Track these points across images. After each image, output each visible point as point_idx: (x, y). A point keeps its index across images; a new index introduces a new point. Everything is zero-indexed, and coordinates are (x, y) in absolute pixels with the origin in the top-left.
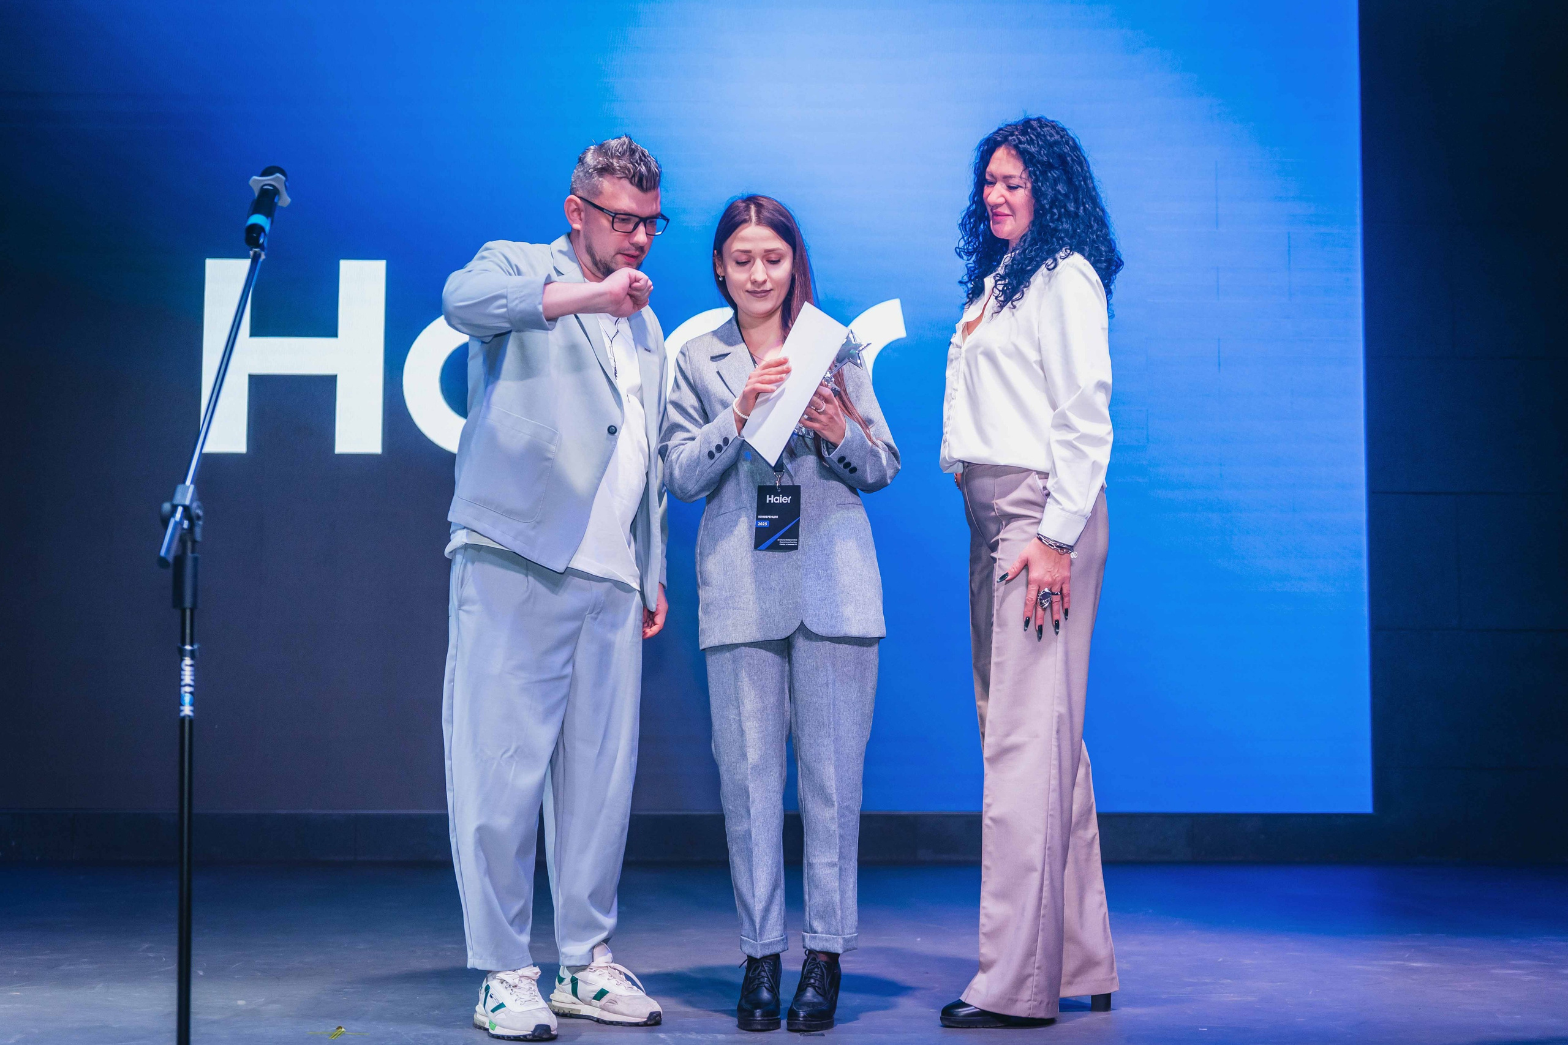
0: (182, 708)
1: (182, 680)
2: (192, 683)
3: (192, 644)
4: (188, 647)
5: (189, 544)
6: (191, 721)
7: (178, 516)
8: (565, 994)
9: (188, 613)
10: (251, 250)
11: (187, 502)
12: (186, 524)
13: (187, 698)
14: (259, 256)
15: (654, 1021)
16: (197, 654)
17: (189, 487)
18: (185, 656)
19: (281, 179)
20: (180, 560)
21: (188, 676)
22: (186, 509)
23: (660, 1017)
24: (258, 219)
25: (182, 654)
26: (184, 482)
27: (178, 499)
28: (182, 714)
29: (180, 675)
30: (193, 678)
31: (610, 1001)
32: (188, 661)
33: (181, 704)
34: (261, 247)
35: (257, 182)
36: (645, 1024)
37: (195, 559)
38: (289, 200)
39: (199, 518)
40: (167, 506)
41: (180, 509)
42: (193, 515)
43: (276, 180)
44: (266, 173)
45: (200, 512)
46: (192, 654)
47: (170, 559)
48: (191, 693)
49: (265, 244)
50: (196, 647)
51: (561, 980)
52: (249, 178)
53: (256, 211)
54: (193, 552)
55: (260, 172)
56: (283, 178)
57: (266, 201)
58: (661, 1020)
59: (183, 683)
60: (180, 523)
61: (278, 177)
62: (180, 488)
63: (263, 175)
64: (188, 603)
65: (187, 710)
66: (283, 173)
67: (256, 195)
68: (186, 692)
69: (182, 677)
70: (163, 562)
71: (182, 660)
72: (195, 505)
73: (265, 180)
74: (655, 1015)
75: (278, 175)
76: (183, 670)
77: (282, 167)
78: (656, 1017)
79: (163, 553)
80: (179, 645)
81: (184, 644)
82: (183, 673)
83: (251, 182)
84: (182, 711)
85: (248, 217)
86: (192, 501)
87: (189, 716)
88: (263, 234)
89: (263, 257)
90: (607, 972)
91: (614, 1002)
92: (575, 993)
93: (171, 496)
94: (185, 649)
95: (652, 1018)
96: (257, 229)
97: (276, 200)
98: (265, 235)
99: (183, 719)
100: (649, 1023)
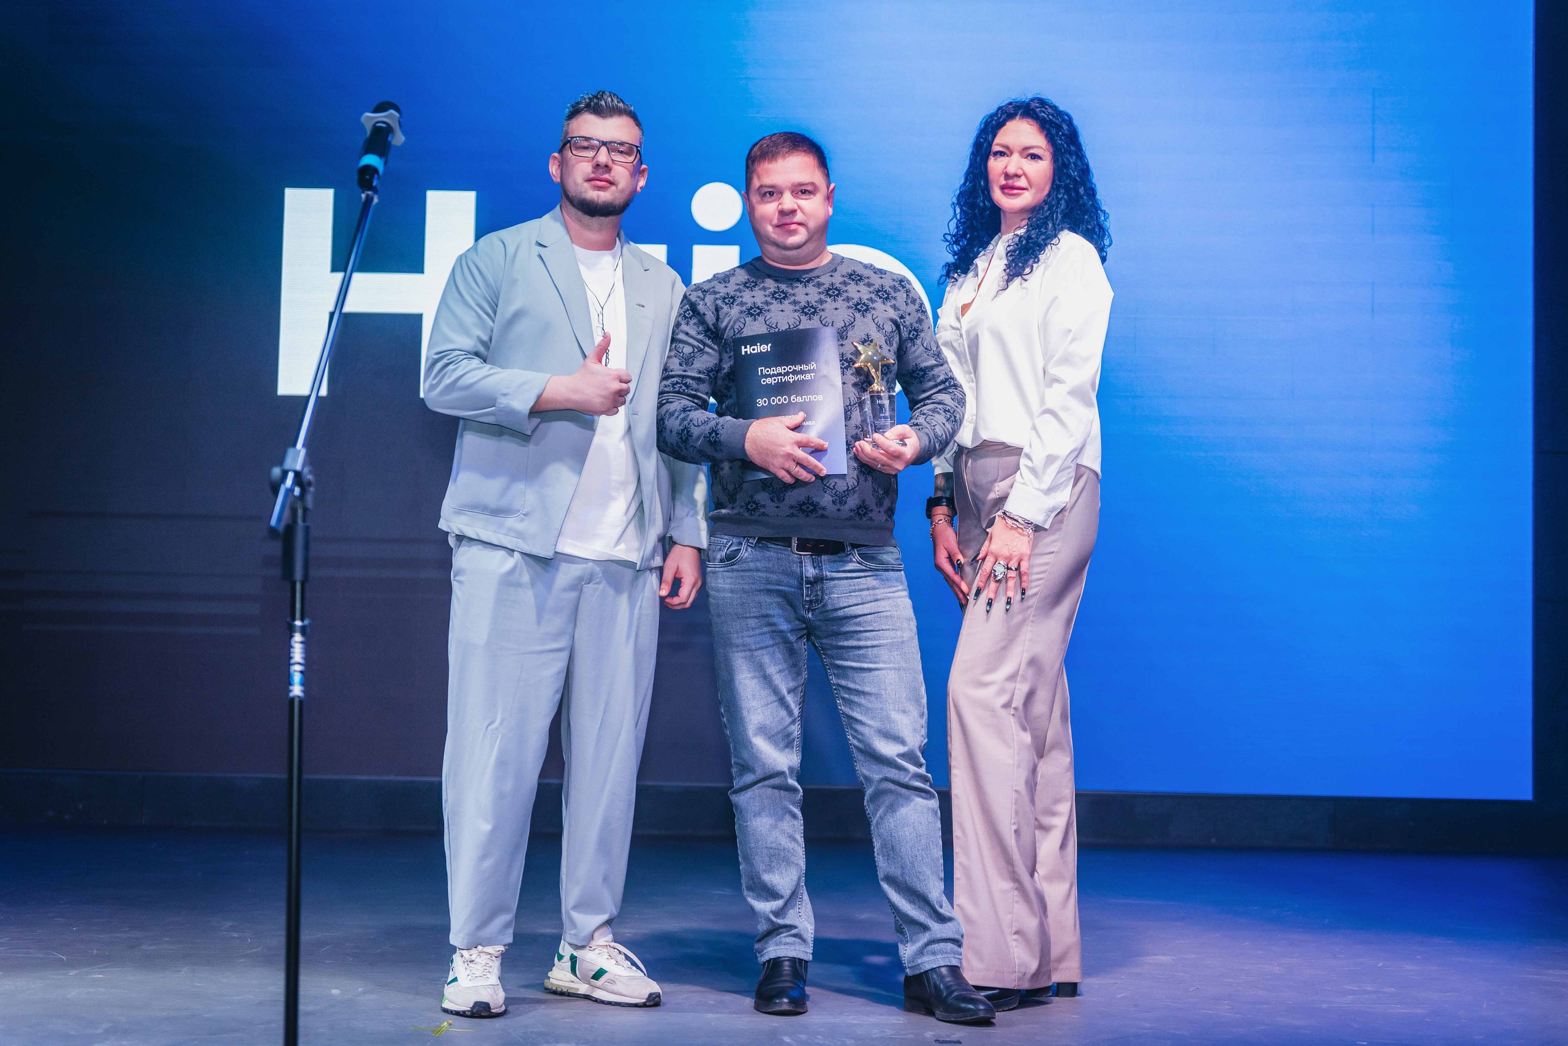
0: (291, 688)
1: (291, 658)
2: (301, 661)
3: (302, 620)
4: (298, 623)
5: (300, 512)
6: (301, 702)
7: (289, 482)
8: (564, 972)
9: (298, 586)
10: (363, 192)
11: (298, 467)
12: (297, 491)
13: (297, 678)
14: (372, 199)
15: (653, 1002)
16: (308, 630)
17: (300, 451)
18: (296, 632)
19: (395, 116)
20: (290, 529)
21: (298, 653)
22: (298, 475)
23: (660, 998)
24: (371, 160)
25: (291, 630)
26: (294, 445)
27: (288, 464)
28: (291, 695)
29: (290, 652)
30: (303, 655)
31: (609, 981)
32: (298, 637)
33: (290, 683)
34: (375, 190)
35: (370, 118)
36: (644, 1005)
37: (307, 530)
38: (403, 138)
39: (310, 484)
40: (276, 471)
41: (291, 475)
42: (305, 481)
43: (389, 117)
44: (378, 109)
45: (310, 477)
46: (303, 631)
47: (281, 529)
48: (301, 672)
49: (378, 188)
50: (306, 622)
51: (561, 958)
52: (362, 114)
53: (368, 151)
54: (304, 520)
55: (372, 109)
56: (397, 114)
57: (379, 140)
58: (660, 1002)
59: (292, 661)
60: (290, 491)
61: (391, 114)
62: (291, 452)
63: (374, 112)
64: (298, 575)
65: (297, 690)
66: (397, 109)
67: (368, 133)
68: (295, 671)
69: (292, 655)
70: (273, 531)
71: (292, 636)
72: (306, 470)
73: (376, 117)
74: (654, 996)
75: (392, 111)
76: (292, 647)
77: (395, 102)
78: (655, 998)
79: (273, 522)
80: (288, 619)
81: (294, 619)
82: (292, 650)
83: (363, 119)
84: (291, 691)
85: (360, 158)
86: (303, 466)
87: (299, 697)
88: (376, 176)
89: (376, 200)
90: (606, 951)
91: (612, 982)
92: (573, 970)
93: (281, 461)
94: (295, 626)
95: (651, 999)
96: (370, 170)
97: (389, 139)
98: (379, 178)
99: (292, 700)
100: (647, 1004)
